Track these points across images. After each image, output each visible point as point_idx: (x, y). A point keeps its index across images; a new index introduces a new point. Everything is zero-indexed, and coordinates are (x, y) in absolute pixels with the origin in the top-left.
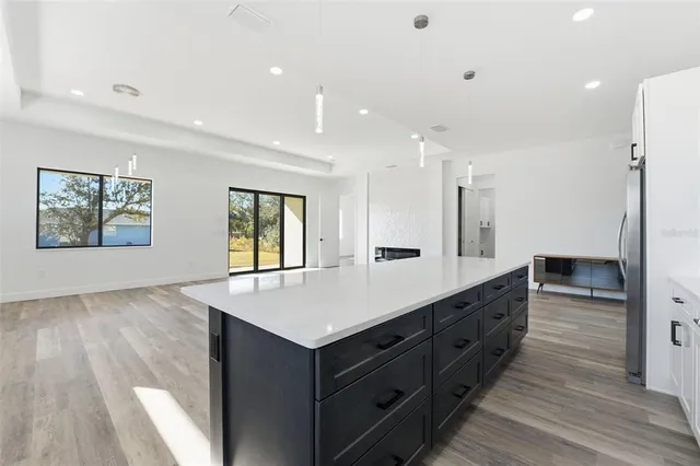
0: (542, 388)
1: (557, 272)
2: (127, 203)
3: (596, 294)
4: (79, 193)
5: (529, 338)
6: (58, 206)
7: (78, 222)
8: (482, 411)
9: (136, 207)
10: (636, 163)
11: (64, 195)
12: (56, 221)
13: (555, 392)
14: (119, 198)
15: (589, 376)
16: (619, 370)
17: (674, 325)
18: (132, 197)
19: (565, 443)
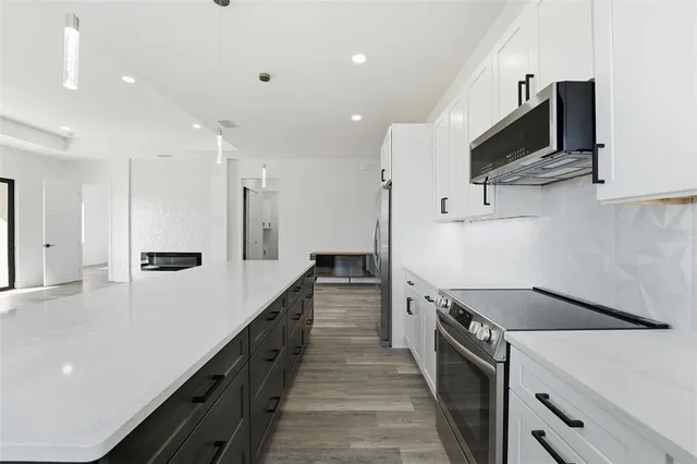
0: (331, 371)
1: (325, 266)
3: (353, 281)
5: (316, 328)
8: (288, 413)
10: (384, 183)
13: (340, 372)
15: (359, 350)
16: (375, 339)
17: (409, 300)
19: (356, 414)
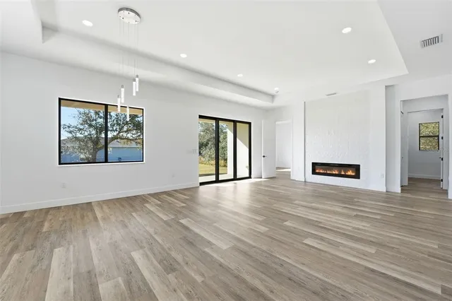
2: (120, 132)
4: (90, 126)
6: (78, 135)
7: (90, 145)
9: (125, 135)
11: (82, 127)
12: (77, 145)
14: (115, 128)
18: (123, 127)
